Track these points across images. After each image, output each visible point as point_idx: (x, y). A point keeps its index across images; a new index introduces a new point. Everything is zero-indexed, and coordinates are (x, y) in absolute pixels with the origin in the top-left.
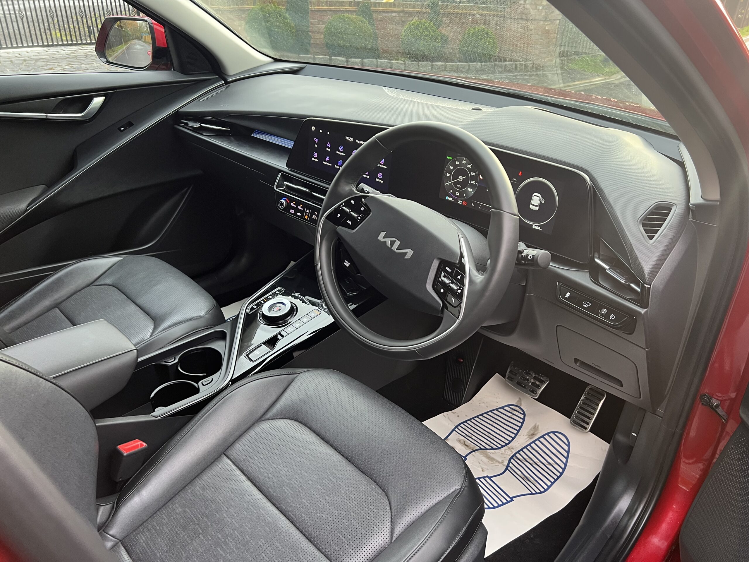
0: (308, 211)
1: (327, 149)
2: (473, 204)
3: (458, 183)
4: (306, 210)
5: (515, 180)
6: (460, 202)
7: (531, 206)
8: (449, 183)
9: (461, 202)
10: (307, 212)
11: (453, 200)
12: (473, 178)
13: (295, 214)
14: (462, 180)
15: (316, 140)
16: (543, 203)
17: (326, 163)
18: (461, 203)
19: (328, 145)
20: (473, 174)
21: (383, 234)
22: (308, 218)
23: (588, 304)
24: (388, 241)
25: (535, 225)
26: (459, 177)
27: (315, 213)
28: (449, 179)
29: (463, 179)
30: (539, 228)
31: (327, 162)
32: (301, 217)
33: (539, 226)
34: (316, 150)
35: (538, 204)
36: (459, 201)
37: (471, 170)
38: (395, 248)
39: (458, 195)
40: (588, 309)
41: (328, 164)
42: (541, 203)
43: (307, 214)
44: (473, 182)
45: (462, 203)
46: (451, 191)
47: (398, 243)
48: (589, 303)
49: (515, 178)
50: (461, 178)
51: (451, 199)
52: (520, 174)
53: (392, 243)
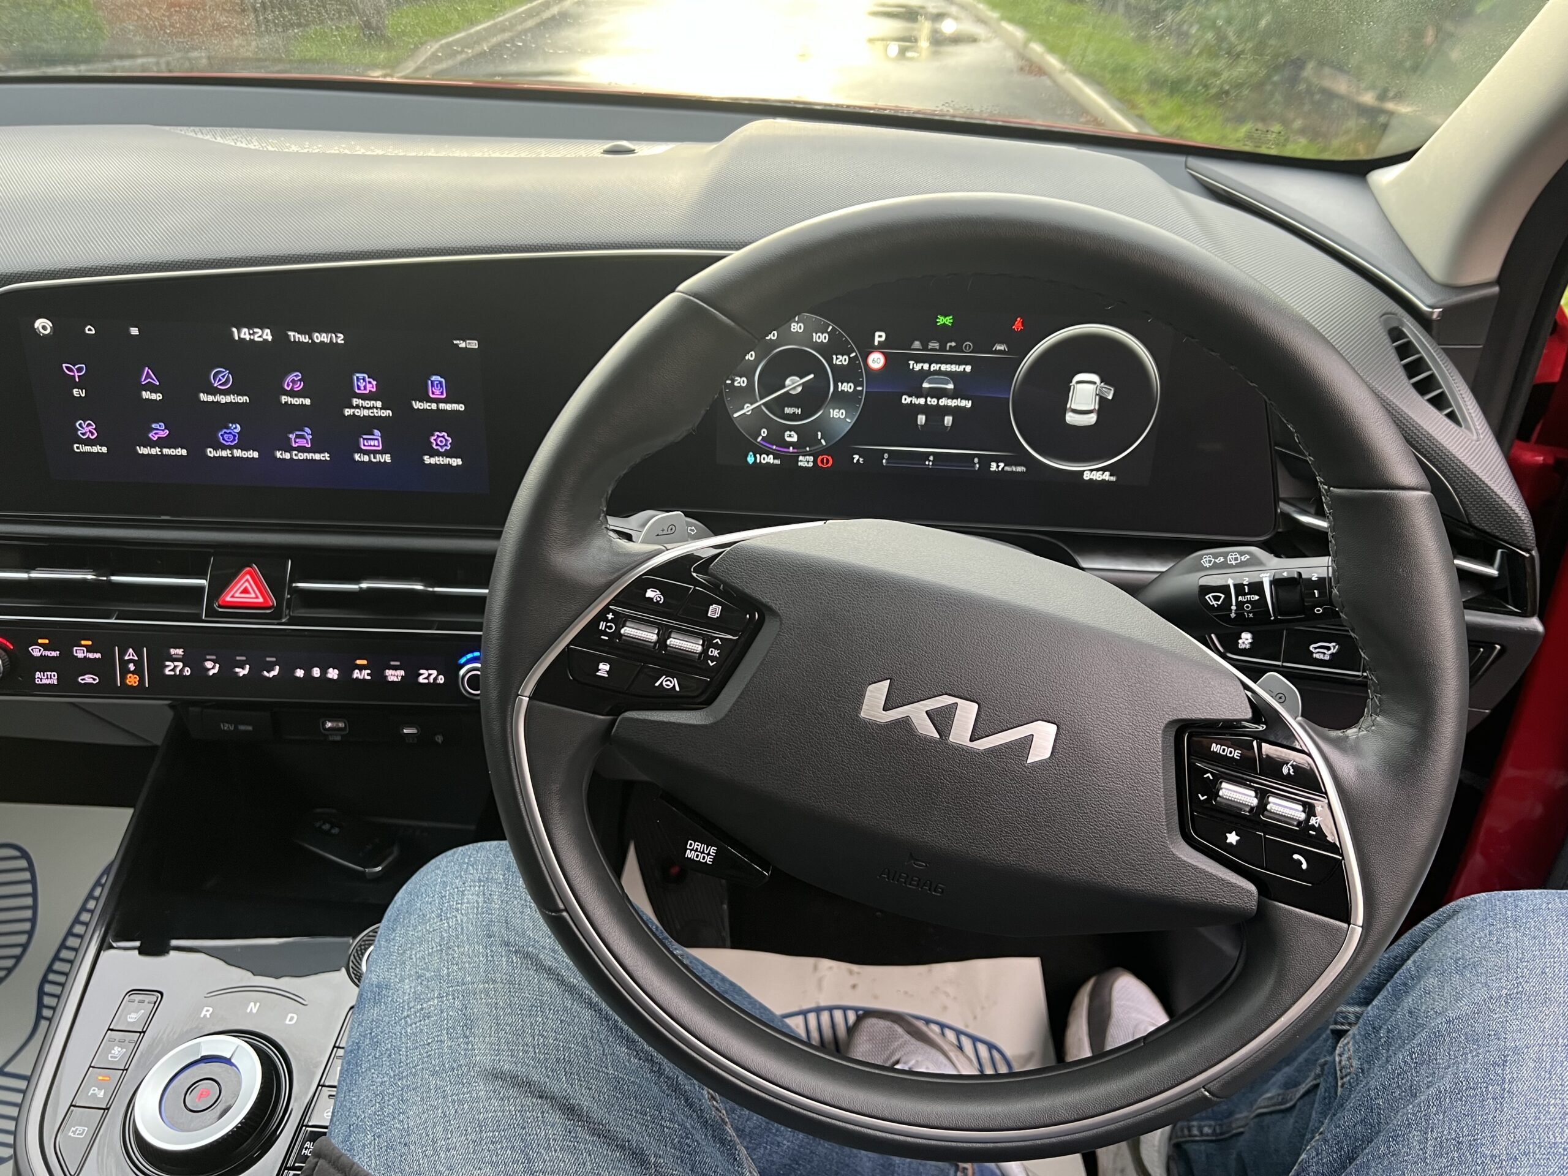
0: (130, 654)
1: (146, 395)
2: (856, 457)
3: (788, 399)
4: (123, 653)
5: (1000, 347)
6: (806, 461)
7: (1071, 418)
8: (748, 409)
9: (811, 458)
10: (131, 661)
11: (777, 462)
12: (842, 374)
13: (68, 684)
14: (799, 389)
15: (76, 372)
16: (1110, 397)
17: (155, 451)
18: (811, 464)
19: (148, 376)
20: (842, 360)
21: (877, 692)
22: (142, 680)
23: (1328, 648)
24: (918, 714)
25: (1092, 470)
26: (788, 382)
27: (173, 651)
28: (747, 394)
29: (803, 384)
30: (1106, 476)
31: (161, 443)
32: (106, 687)
33: (1103, 469)
34: (83, 410)
35: (1093, 404)
36: (801, 458)
37: (828, 351)
38: (961, 732)
39: (795, 439)
40: (1334, 661)
41: (166, 451)
42: (1102, 400)
43: (132, 667)
44: (847, 387)
45: (815, 462)
46: (764, 432)
47: (967, 713)
48: (1331, 645)
49: (1001, 343)
50: (794, 384)
51: (770, 459)
52: (1018, 325)
53: (942, 719)
